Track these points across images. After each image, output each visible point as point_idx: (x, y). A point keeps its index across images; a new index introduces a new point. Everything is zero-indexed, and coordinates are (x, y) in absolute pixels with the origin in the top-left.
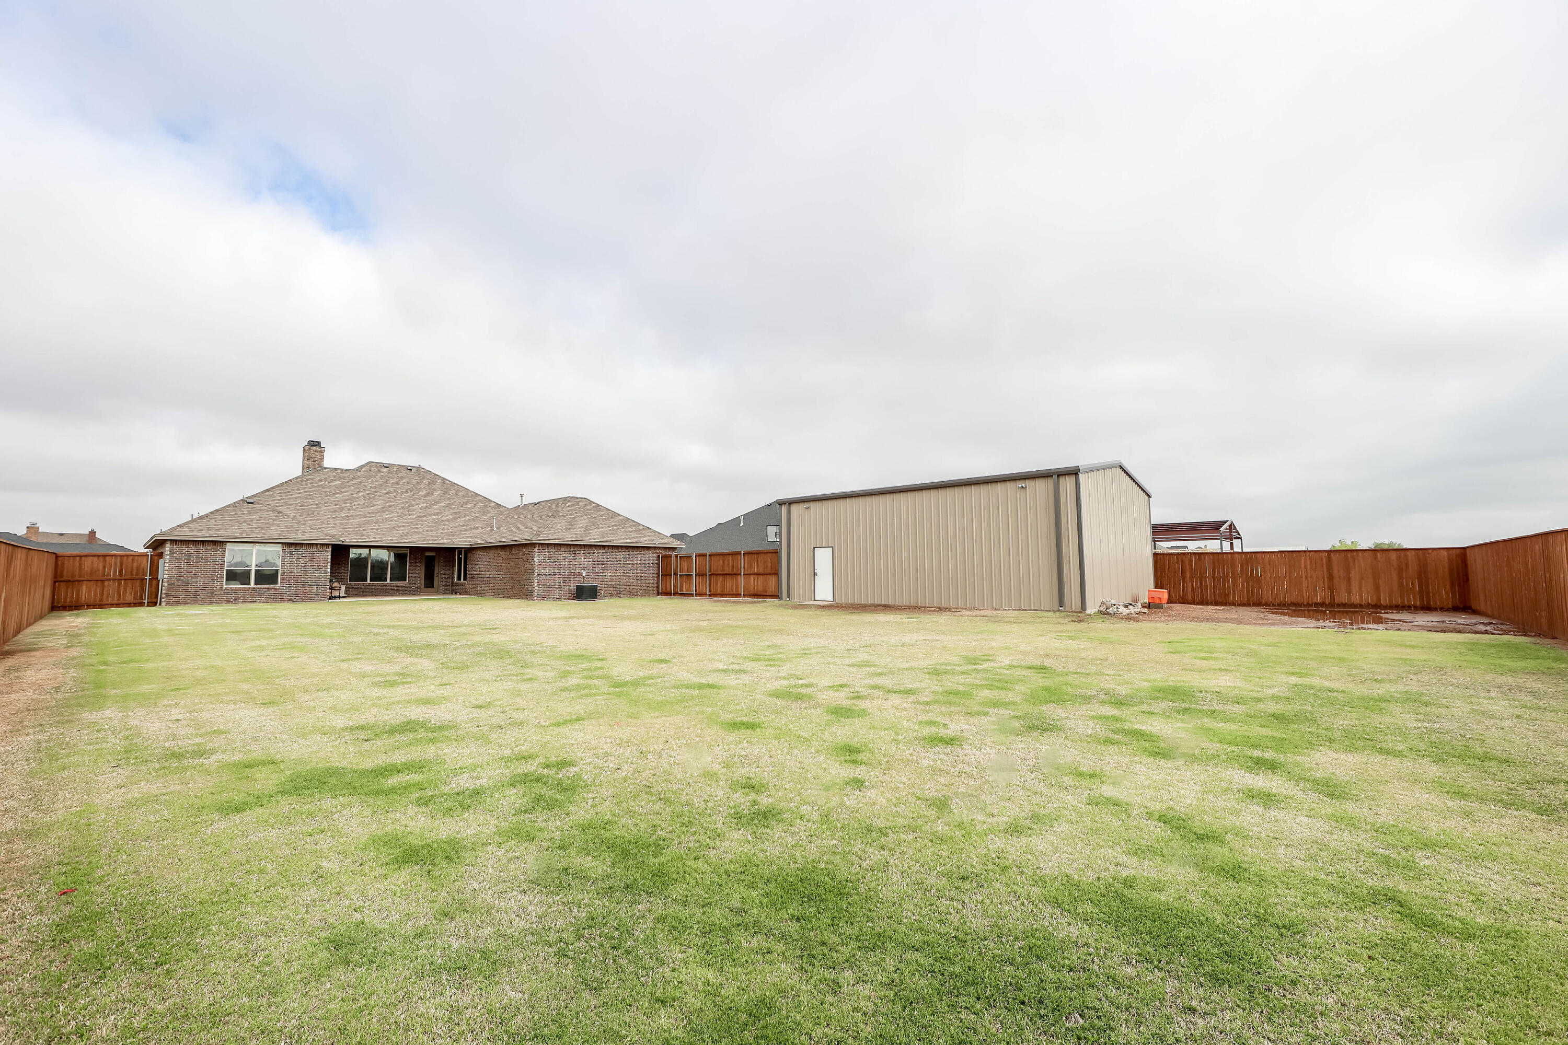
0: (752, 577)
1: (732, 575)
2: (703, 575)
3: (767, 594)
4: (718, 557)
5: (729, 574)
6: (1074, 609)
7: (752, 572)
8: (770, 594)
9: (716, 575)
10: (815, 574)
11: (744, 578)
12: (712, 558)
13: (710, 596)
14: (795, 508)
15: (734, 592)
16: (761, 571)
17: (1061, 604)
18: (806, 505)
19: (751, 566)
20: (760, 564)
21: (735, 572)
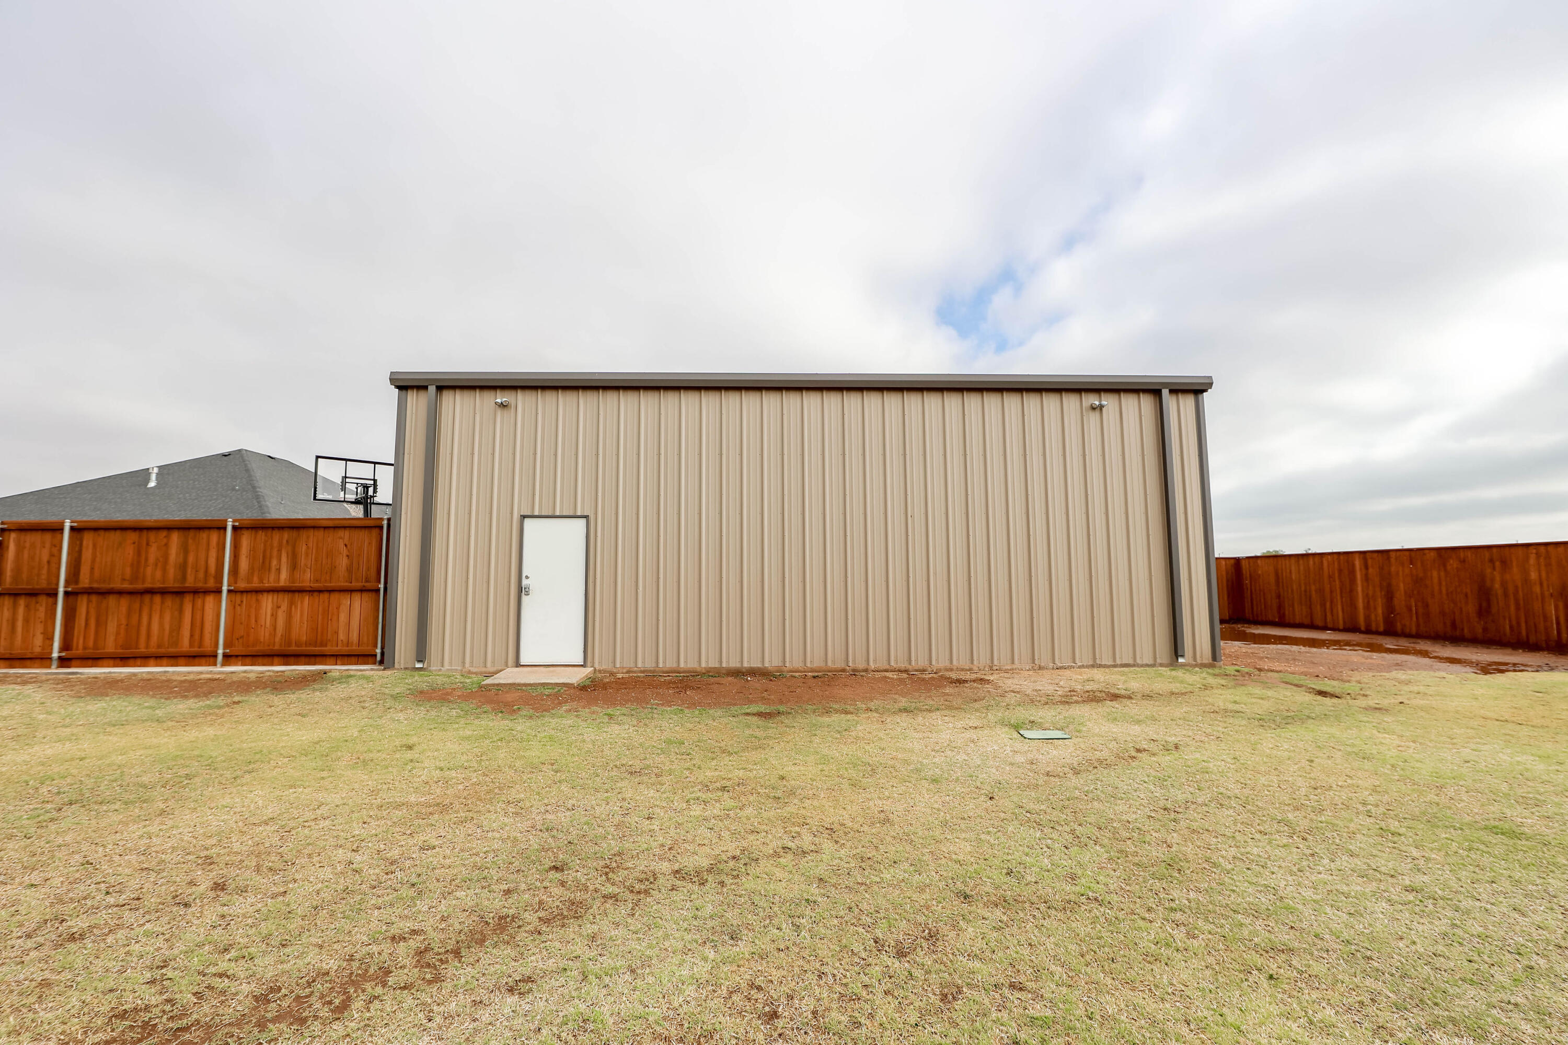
0: (267, 602)
1: (180, 593)
2: (33, 594)
3: (329, 649)
4: (115, 536)
5: (163, 592)
6: (1199, 661)
7: (270, 582)
8: (341, 649)
9: (104, 593)
10: (521, 590)
11: (231, 603)
12: (88, 538)
13: (64, 662)
14: (454, 404)
15: (185, 645)
16: (307, 579)
17: (1176, 650)
18: (501, 397)
19: (263, 564)
20: (302, 561)
21: (190, 582)
